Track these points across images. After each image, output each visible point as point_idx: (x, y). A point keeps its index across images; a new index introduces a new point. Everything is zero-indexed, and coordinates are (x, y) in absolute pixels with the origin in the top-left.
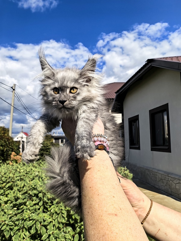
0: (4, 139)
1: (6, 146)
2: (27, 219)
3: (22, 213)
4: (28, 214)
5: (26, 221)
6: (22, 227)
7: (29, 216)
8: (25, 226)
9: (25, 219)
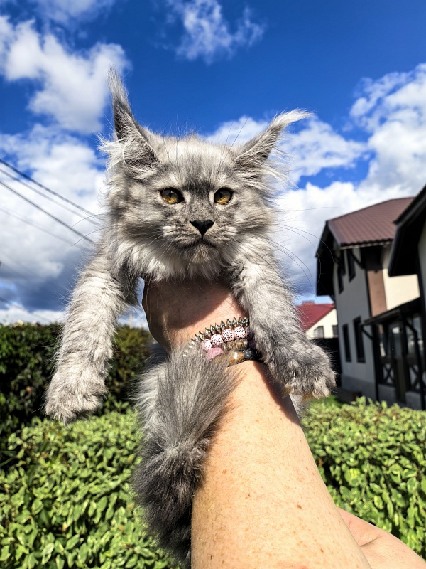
0: (138, 355)
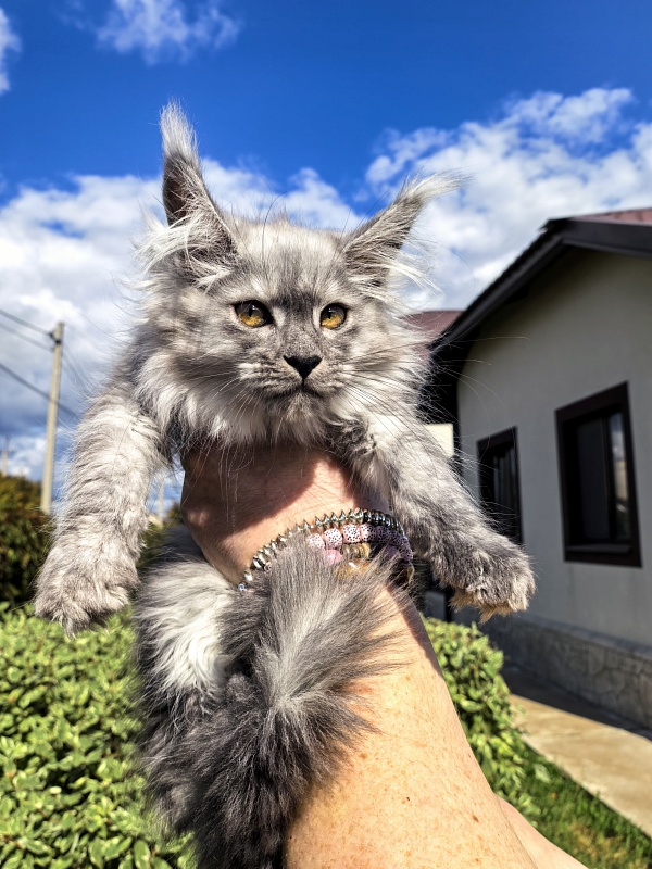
1: (29, 548)
2: (99, 829)
3: (80, 808)
4: (103, 813)
5: (97, 840)
6: (80, 861)
7: (106, 819)
8: (93, 860)
9: (91, 829)
